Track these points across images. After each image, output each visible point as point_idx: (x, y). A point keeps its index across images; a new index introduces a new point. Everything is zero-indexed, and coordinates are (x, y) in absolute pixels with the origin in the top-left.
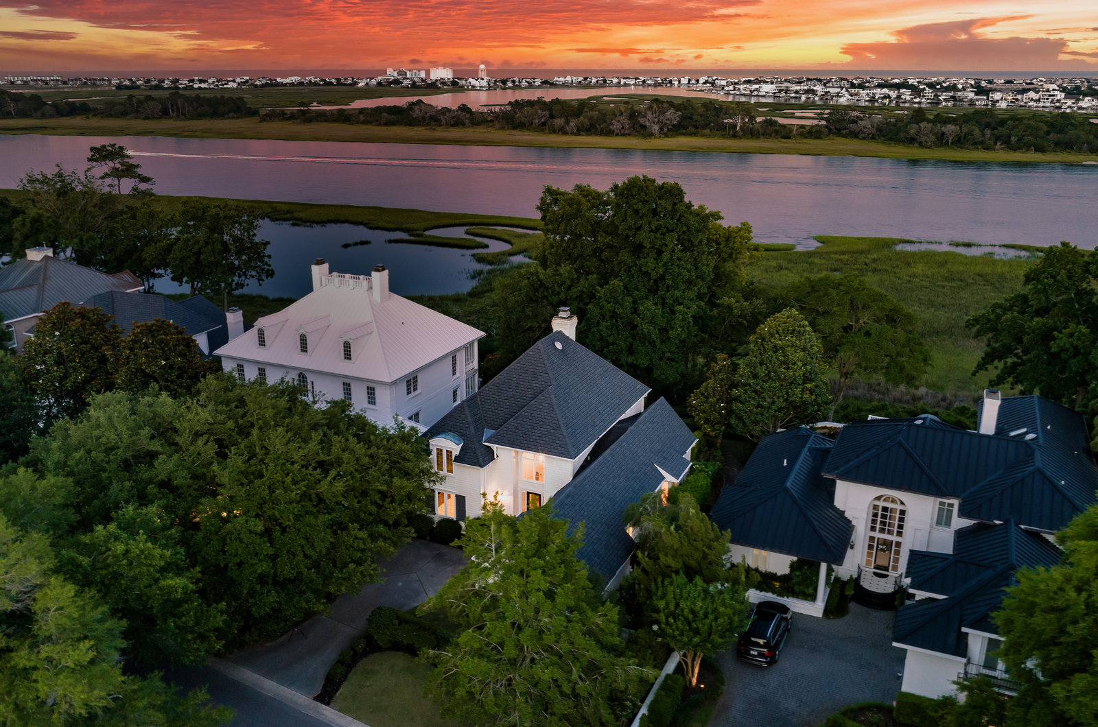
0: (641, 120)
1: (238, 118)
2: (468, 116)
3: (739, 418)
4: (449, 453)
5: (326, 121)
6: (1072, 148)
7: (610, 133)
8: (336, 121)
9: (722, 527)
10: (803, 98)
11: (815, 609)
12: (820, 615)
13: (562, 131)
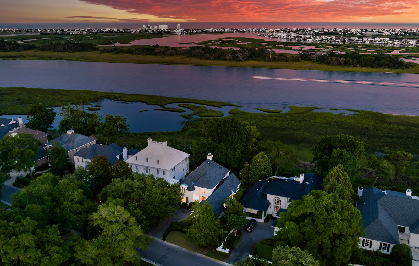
0: (237, 55)
1: (91, 51)
2: (175, 52)
3: (250, 178)
4: (185, 188)
5: (124, 53)
7: (225, 60)
8: (127, 53)
9: (242, 205)
10: (297, 39)
11: (262, 221)
12: (263, 222)
13: (209, 58)
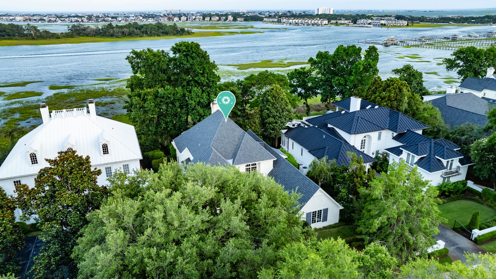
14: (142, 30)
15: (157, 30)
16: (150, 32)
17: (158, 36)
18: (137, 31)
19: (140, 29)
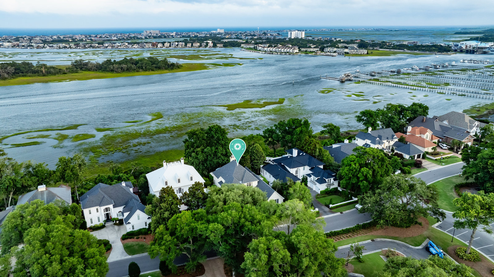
6: (160, 69)
14: (138, 65)
15: (151, 65)
16: (146, 67)
17: (153, 70)
18: (133, 66)
19: (136, 65)
